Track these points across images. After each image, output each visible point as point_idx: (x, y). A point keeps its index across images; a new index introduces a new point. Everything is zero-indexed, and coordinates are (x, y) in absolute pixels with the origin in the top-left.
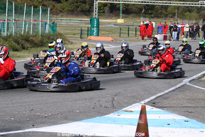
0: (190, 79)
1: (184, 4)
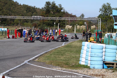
0: (29, 60)
1: (23, 18)
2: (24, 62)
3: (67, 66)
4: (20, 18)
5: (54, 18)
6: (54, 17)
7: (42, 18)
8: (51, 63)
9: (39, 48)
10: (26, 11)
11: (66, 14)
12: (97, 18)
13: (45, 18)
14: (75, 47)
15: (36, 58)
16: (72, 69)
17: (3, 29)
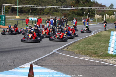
0: (57, 49)
1: (53, 7)
2: (53, 51)
3: (95, 55)
4: (50, 7)
5: (83, 8)
7: (71, 8)
8: (80, 52)
10: (56, 0)
11: (96, 4)
13: (75, 8)
14: (104, 36)
15: (65, 47)
16: (100, 59)
17: (33, 19)
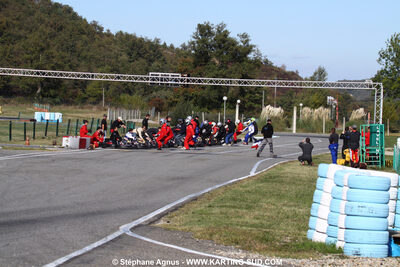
1: (119, 78)
2: (118, 229)
3: (264, 246)
4: (107, 77)
5: (222, 82)
6: (224, 77)
7: (182, 80)
8: (211, 235)
9: (170, 183)
10: (129, 54)
11: (265, 69)
12: (372, 83)
13: (194, 81)
14: (295, 181)
15: (160, 217)
16: (282, 257)
17: (48, 116)
